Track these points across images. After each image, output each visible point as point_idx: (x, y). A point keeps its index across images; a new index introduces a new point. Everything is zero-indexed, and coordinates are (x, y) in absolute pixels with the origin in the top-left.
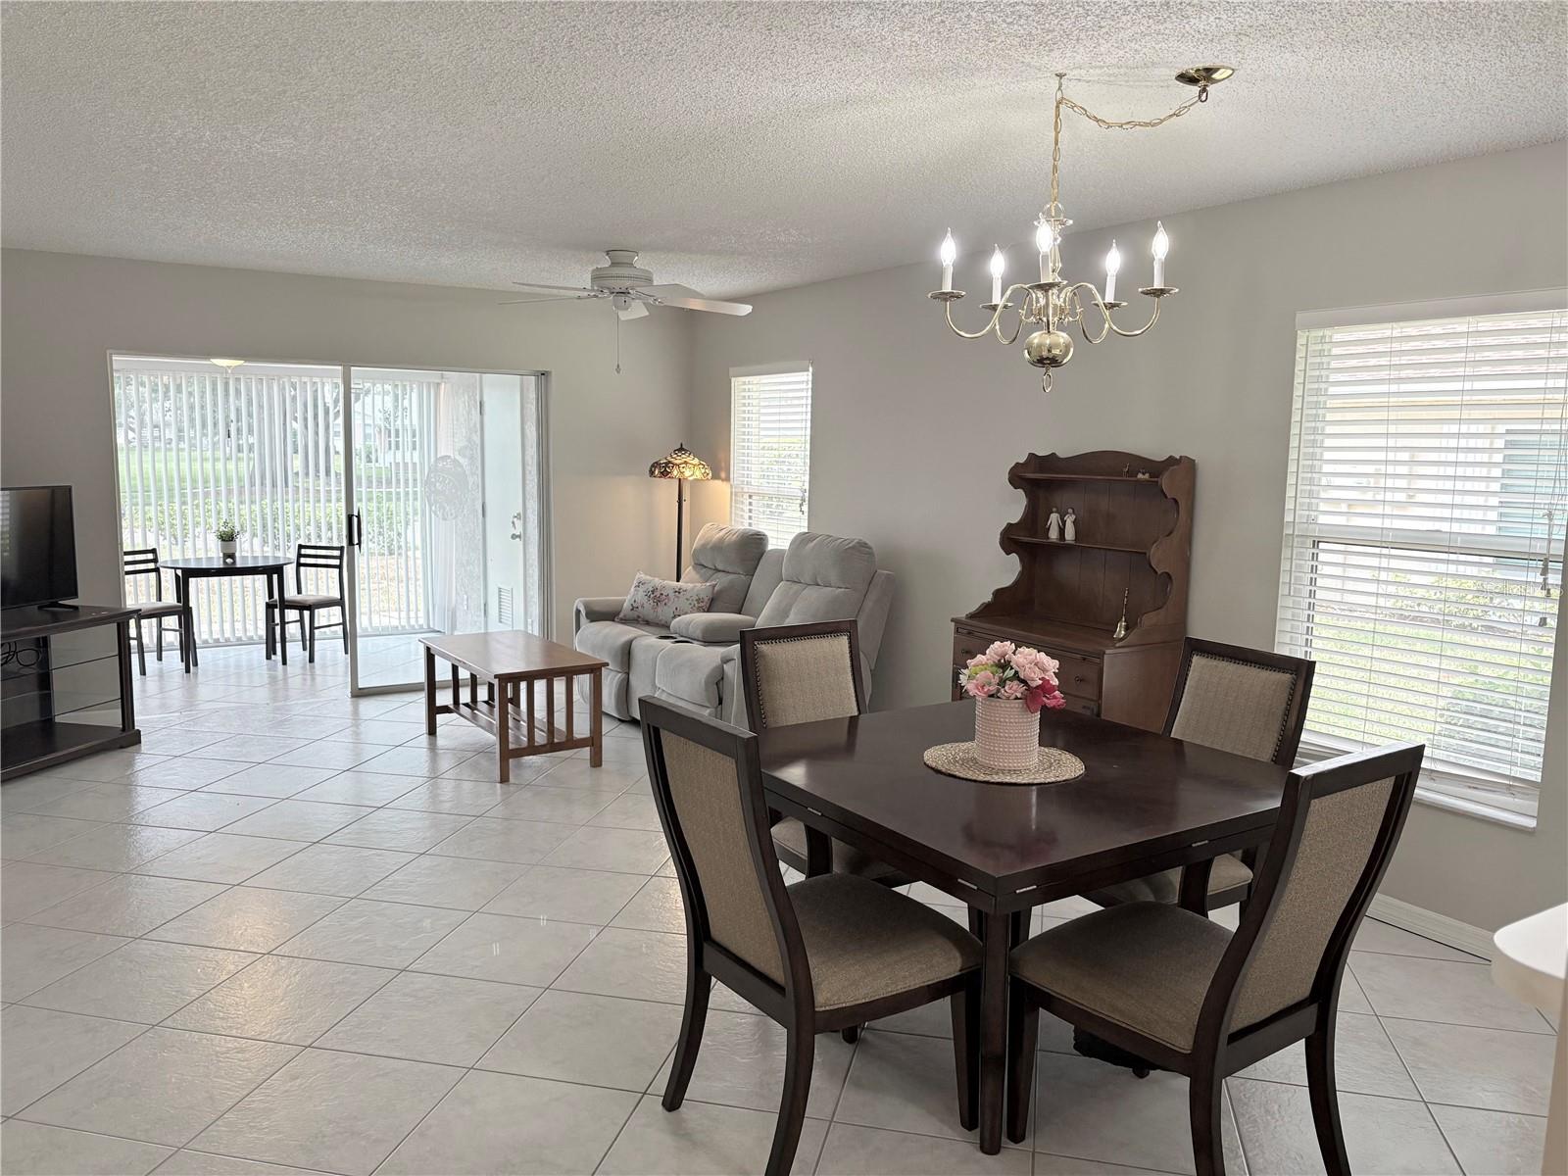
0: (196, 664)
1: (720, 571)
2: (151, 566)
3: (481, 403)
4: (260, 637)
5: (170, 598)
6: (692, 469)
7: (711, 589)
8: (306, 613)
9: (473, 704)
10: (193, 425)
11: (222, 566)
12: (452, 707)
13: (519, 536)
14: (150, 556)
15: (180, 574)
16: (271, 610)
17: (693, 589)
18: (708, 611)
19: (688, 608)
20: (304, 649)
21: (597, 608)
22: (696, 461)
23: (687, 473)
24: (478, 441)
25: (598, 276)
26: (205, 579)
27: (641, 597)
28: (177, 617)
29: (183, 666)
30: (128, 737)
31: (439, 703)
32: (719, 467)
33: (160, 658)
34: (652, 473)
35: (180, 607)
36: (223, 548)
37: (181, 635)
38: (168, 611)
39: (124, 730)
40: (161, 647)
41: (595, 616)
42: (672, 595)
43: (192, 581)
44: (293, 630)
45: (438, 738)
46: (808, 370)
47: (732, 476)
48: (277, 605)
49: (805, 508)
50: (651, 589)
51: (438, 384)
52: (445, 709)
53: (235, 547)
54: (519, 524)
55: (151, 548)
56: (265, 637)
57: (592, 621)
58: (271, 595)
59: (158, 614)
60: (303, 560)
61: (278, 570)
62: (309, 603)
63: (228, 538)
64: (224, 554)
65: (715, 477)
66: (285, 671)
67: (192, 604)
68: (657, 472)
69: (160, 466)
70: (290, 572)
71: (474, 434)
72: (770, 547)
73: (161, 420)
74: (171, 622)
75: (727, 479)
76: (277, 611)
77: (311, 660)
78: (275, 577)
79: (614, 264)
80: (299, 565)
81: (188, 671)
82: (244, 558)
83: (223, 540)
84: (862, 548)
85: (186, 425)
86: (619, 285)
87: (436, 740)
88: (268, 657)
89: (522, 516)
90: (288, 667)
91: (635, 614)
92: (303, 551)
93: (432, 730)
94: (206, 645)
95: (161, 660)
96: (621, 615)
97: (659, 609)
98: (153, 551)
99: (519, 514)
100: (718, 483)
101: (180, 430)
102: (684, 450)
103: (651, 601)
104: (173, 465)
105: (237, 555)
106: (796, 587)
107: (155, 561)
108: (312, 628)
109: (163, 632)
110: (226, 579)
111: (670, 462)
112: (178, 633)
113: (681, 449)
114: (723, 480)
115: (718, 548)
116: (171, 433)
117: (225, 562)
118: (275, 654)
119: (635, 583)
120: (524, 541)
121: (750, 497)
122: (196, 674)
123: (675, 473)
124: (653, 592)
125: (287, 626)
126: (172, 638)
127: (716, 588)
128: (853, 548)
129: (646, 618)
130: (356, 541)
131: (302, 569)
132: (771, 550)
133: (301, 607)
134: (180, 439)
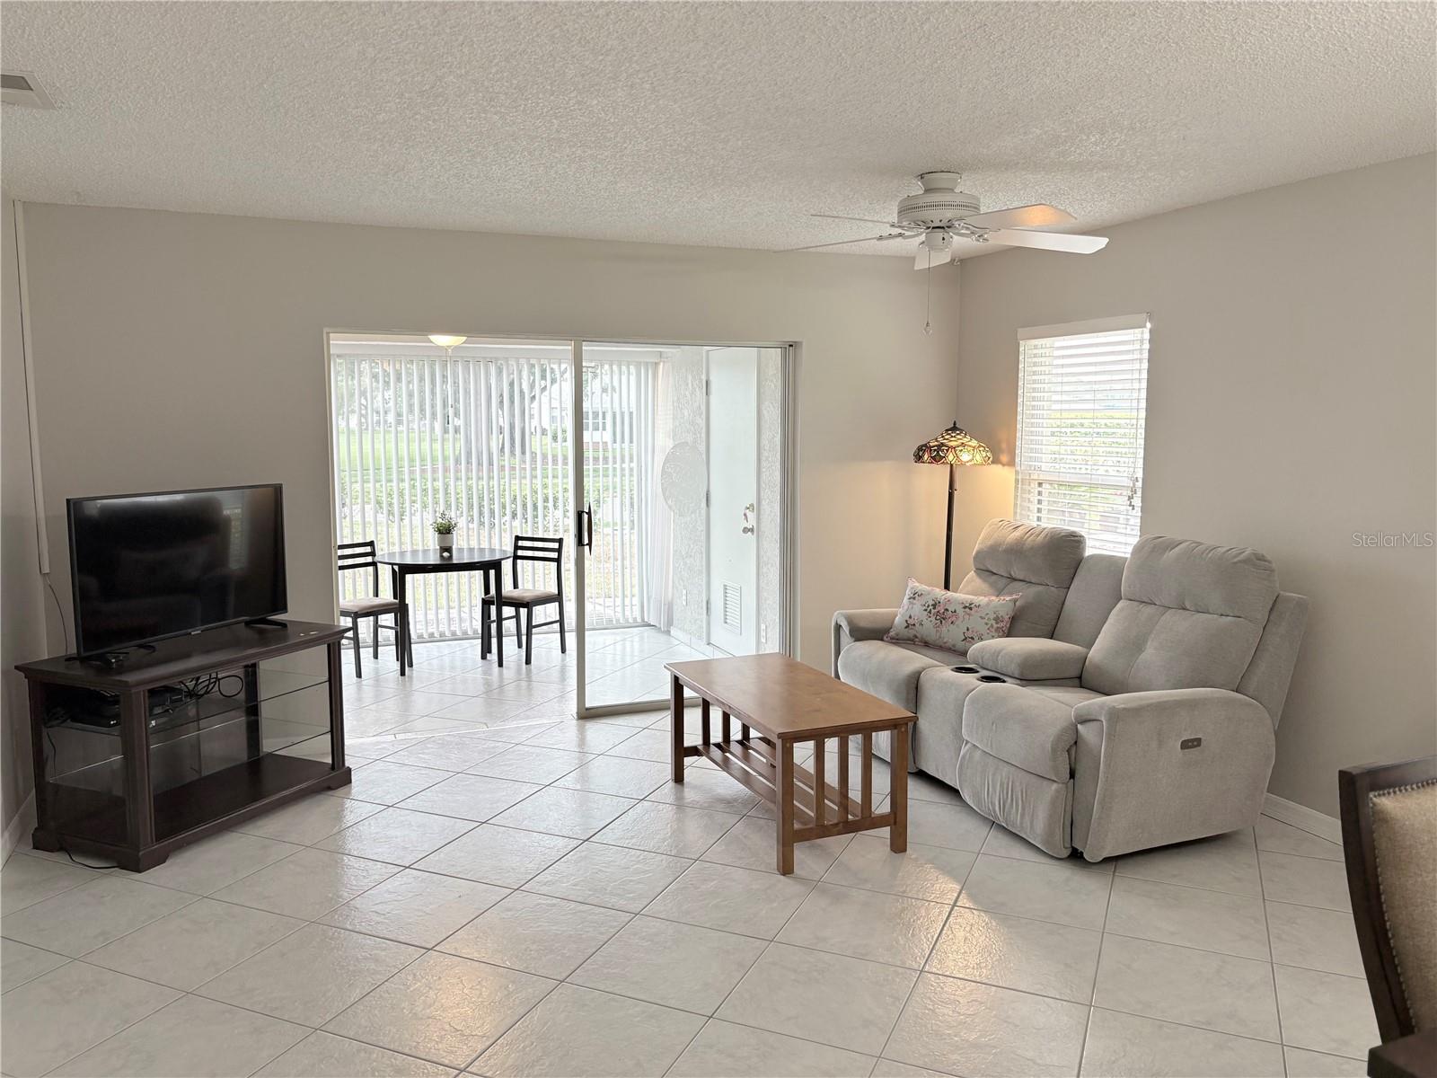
0: (411, 665)
1: (1015, 580)
2: (369, 559)
3: (707, 382)
4: (475, 632)
5: (387, 595)
6: (968, 453)
7: (1011, 604)
8: (523, 611)
9: (724, 745)
10: (411, 410)
11: (438, 562)
12: (700, 748)
13: (752, 530)
14: (368, 549)
15: (397, 570)
16: (486, 606)
17: (988, 605)
18: (1008, 636)
19: (983, 629)
20: (520, 646)
21: (863, 624)
22: (974, 443)
23: (965, 457)
24: (703, 423)
25: (907, 209)
26: (422, 575)
27: (918, 610)
28: (393, 614)
29: (397, 666)
30: (336, 776)
31: (687, 743)
32: (1000, 449)
33: (376, 656)
34: (919, 458)
35: (395, 604)
36: (441, 541)
37: (396, 632)
38: (385, 609)
39: (333, 767)
40: (377, 642)
41: (863, 633)
42: (960, 611)
43: (409, 577)
44: (509, 626)
45: (686, 790)
46: (1145, 327)
47: (1017, 460)
48: (494, 601)
49: (1137, 501)
50: (931, 603)
51: (657, 364)
52: (694, 751)
53: (452, 538)
54: (751, 516)
55: (368, 541)
56: (480, 631)
57: (857, 640)
58: (487, 590)
59: (374, 612)
60: (520, 553)
61: (496, 565)
62: (527, 600)
63: (445, 531)
64: (441, 547)
65: (996, 461)
66: (501, 675)
67: (409, 600)
68: (926, 457)
69: (379, 446)
70: (507, 567)
71: (698, 417)
72: (1088, 552)
73: (381, 407)
74: (388, 619)
75: (1011, 463)
76: (493, 609)
77: (528, 661)
78: (492, 573)
79: (927, 191)
80: (516, 557)
81: (403, 673)
82: (460, 550)
83: (440, 533)
84: (1258, 562)
85: (405, 410)
86: (937, 216)
87: (683, 791)
88: (484, 657)
89: (756, 507)
90: (504, 670)
91: (911, 633)
92: (521, 543)
93: (679, 778)
94: (422, 640)
95: (377, 658)
96: (892, 633)
97: (944, 629)
98: (371, 544)
99: (752, 505)
100: (997, 468)
101: (399, 415)
102: (958, 429)
103: (933, 619)
104: (392, 446)
105: (454, 547)
106: (1148, 610)
107: (373, 554)
108: (530, 626)
109: (379, 629)
110: (443, 574)
111: (943, 444)
112: (394, 631)
113: (954, 429)
114: (1004, 465)
115: (1016, 551)
116: (391, 418)
117: (442, 556)
118: (490, 652)
119: (908, 593)
120: (758, 536)
121: (1040, 485)
122: (411, 677)
123: (951, 457)
124: (934, 606)
125: (504, 622)
126: (388, 635)
127: (1018, 603)
128: (1246, 561)
129: (928, 639)
130: (586, 541)
131: (519, 561)
132: (1092, 557)
133: (517, 604)
134: (399, 422)
